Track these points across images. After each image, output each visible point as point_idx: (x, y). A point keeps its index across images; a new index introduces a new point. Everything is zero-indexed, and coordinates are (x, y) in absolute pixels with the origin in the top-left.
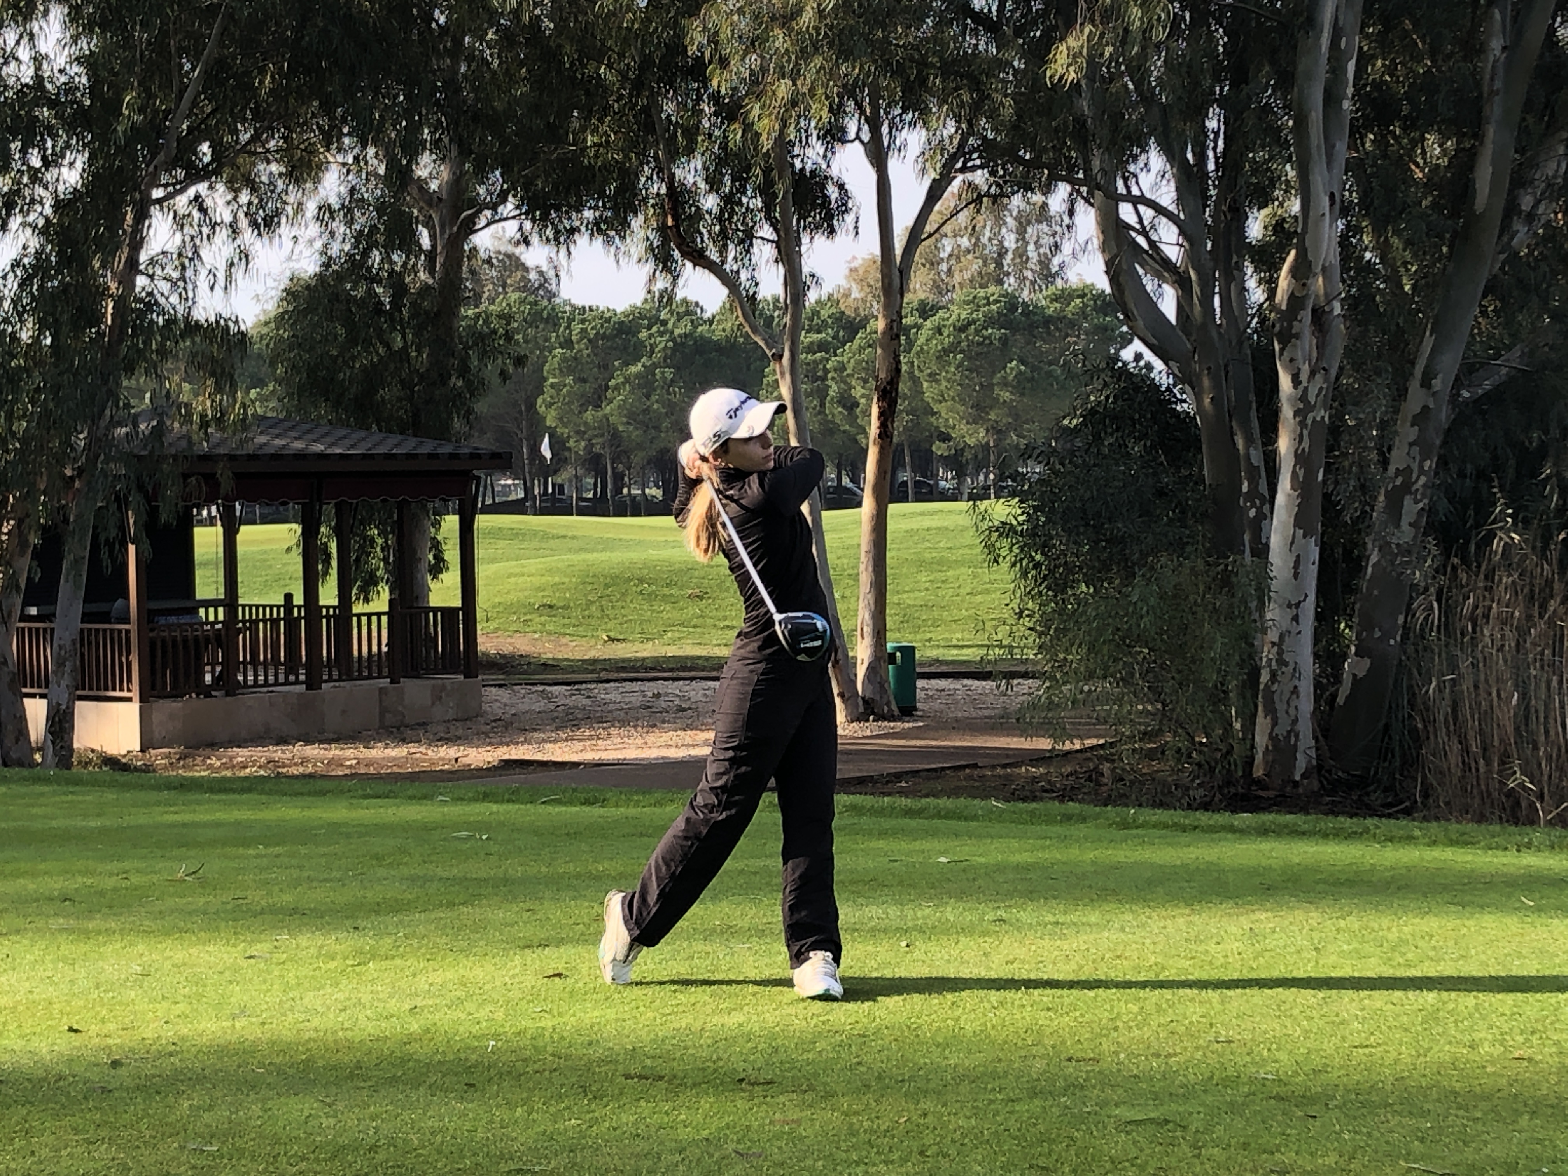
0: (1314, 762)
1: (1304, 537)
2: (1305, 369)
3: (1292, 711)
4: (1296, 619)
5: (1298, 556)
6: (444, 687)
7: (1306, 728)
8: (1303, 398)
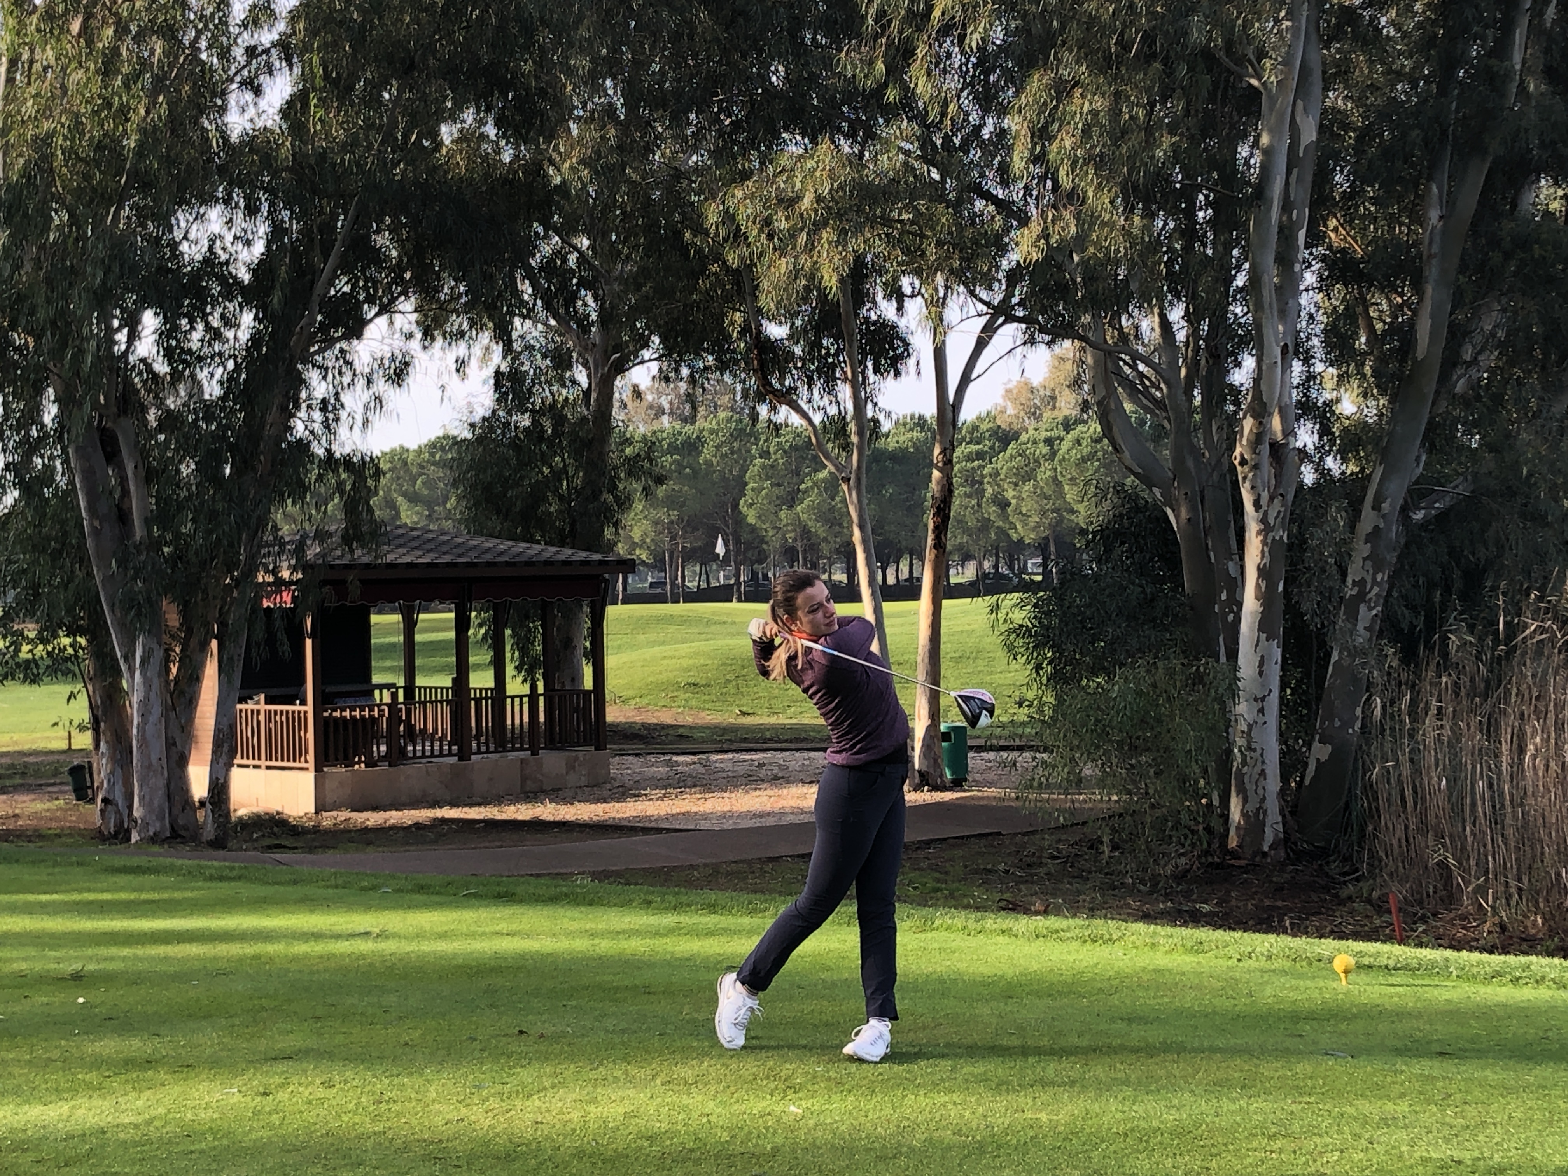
0: (1281, 836)
1: (1267, 640)
2: (1265, 495)
3: (1260, 792)
4: (1261, 711)
5: (1262, 657)
6: (576, 759)
7: (1273, 806)
8: (1264, 521)
